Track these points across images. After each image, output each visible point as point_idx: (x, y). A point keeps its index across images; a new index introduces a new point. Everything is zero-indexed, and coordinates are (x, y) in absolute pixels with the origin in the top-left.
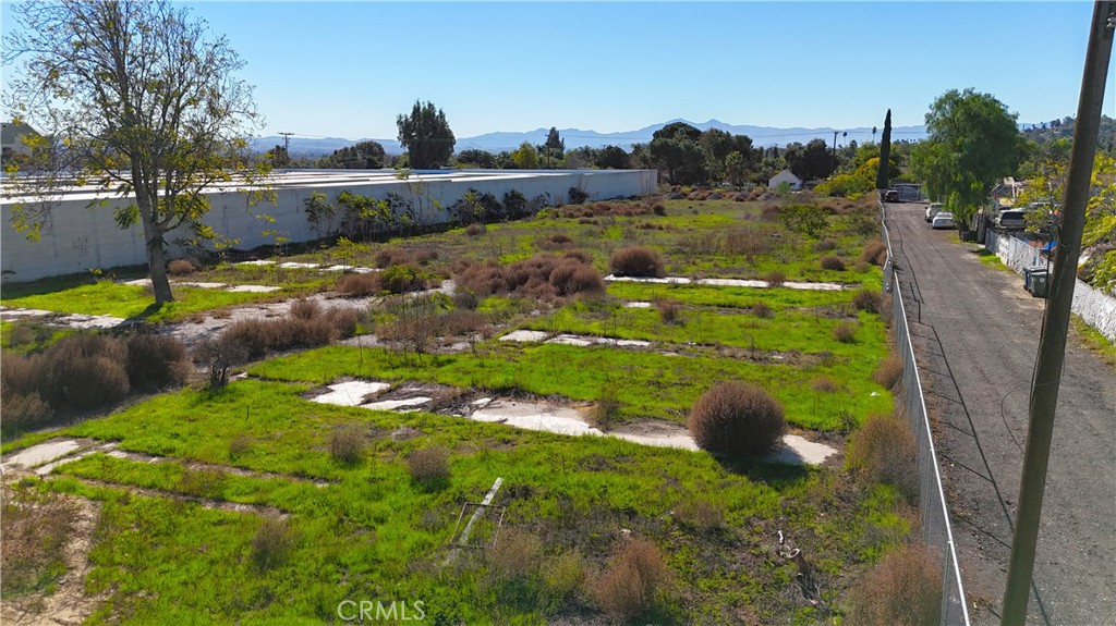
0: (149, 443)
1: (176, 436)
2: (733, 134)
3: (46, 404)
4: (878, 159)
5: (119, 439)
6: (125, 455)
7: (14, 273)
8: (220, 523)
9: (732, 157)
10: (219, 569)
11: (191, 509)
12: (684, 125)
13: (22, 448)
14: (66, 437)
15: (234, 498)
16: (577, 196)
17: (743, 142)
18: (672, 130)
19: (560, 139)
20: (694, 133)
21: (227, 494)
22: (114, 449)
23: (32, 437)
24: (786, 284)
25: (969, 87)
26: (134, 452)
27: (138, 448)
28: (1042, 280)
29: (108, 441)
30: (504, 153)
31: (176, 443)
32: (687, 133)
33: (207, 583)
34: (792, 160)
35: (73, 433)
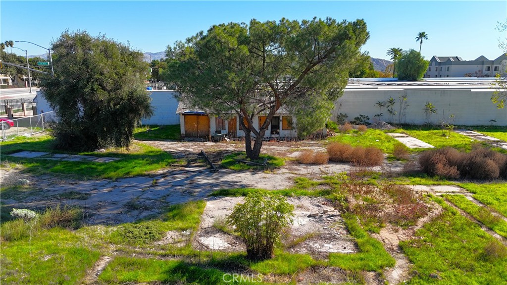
0: (484, 198)
1: (498, 199)
3: (459, 172)
5: (474, 193)
6: (472, 199)
7: (495, 121)
8: (482, 237)
10: (464, 250)
11: (475, 226)
13: (440, 185)
14: (458, 186)
15: (498, 231)
21: (496, 228)
22: (470, 196)
23: (447, 182)
26: (476, 199)
27: (478, 198)
29: (471, 193)
31: (495, 202)
33: (454, 253)
35: (461, 185)
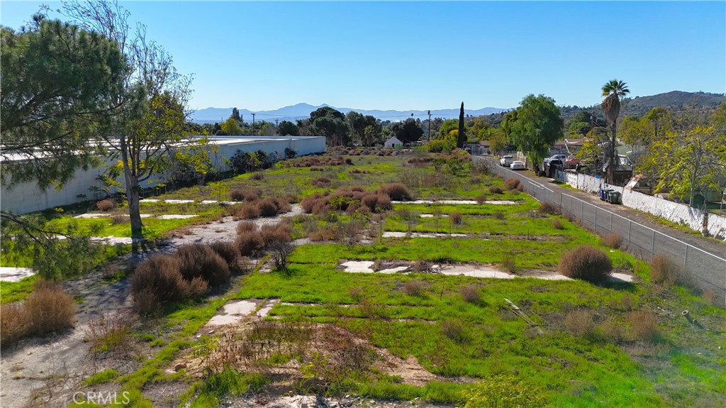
2: (364, 115)
4: (457, 131)
9: (368, 129)
12: (330, 109)
16: (290, 153)
17: (370, 120)
18: (323, 111)
19: (240, 116)
20: (337, 114)
24: (487, 202)
25: (542, 93)
28: (615, 195)
30: (206, 124)
32: (333, 114)
34: (397, 130)
